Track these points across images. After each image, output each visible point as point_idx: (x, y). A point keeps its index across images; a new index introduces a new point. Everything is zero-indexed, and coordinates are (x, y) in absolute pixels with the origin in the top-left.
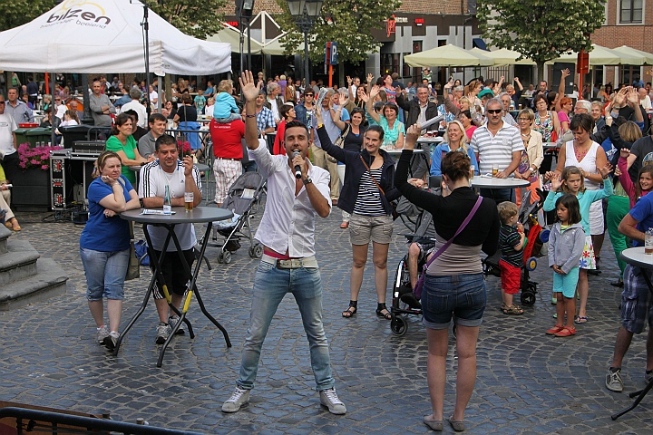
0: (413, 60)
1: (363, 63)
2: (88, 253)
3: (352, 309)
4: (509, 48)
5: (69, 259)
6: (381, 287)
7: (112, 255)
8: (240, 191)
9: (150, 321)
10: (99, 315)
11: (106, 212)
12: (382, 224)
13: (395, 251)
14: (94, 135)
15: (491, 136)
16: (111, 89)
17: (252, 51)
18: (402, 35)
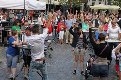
0: (92, 7)
1: (79, 8)
2: (8, 55)
3: (74, 72)
4: (117, 6)
5: (2, 56)
6: (82, 67)
7: (14, 56)
8: (47, 40)
9: (23, 73)
10: (10, 71)
11: (13, 46)
12: (82, 51)
13: (86, 57)
14: (10, 24)
15: (113, 29)
16: (14, 12)
17: (51, 4)
18: (90, 1)
